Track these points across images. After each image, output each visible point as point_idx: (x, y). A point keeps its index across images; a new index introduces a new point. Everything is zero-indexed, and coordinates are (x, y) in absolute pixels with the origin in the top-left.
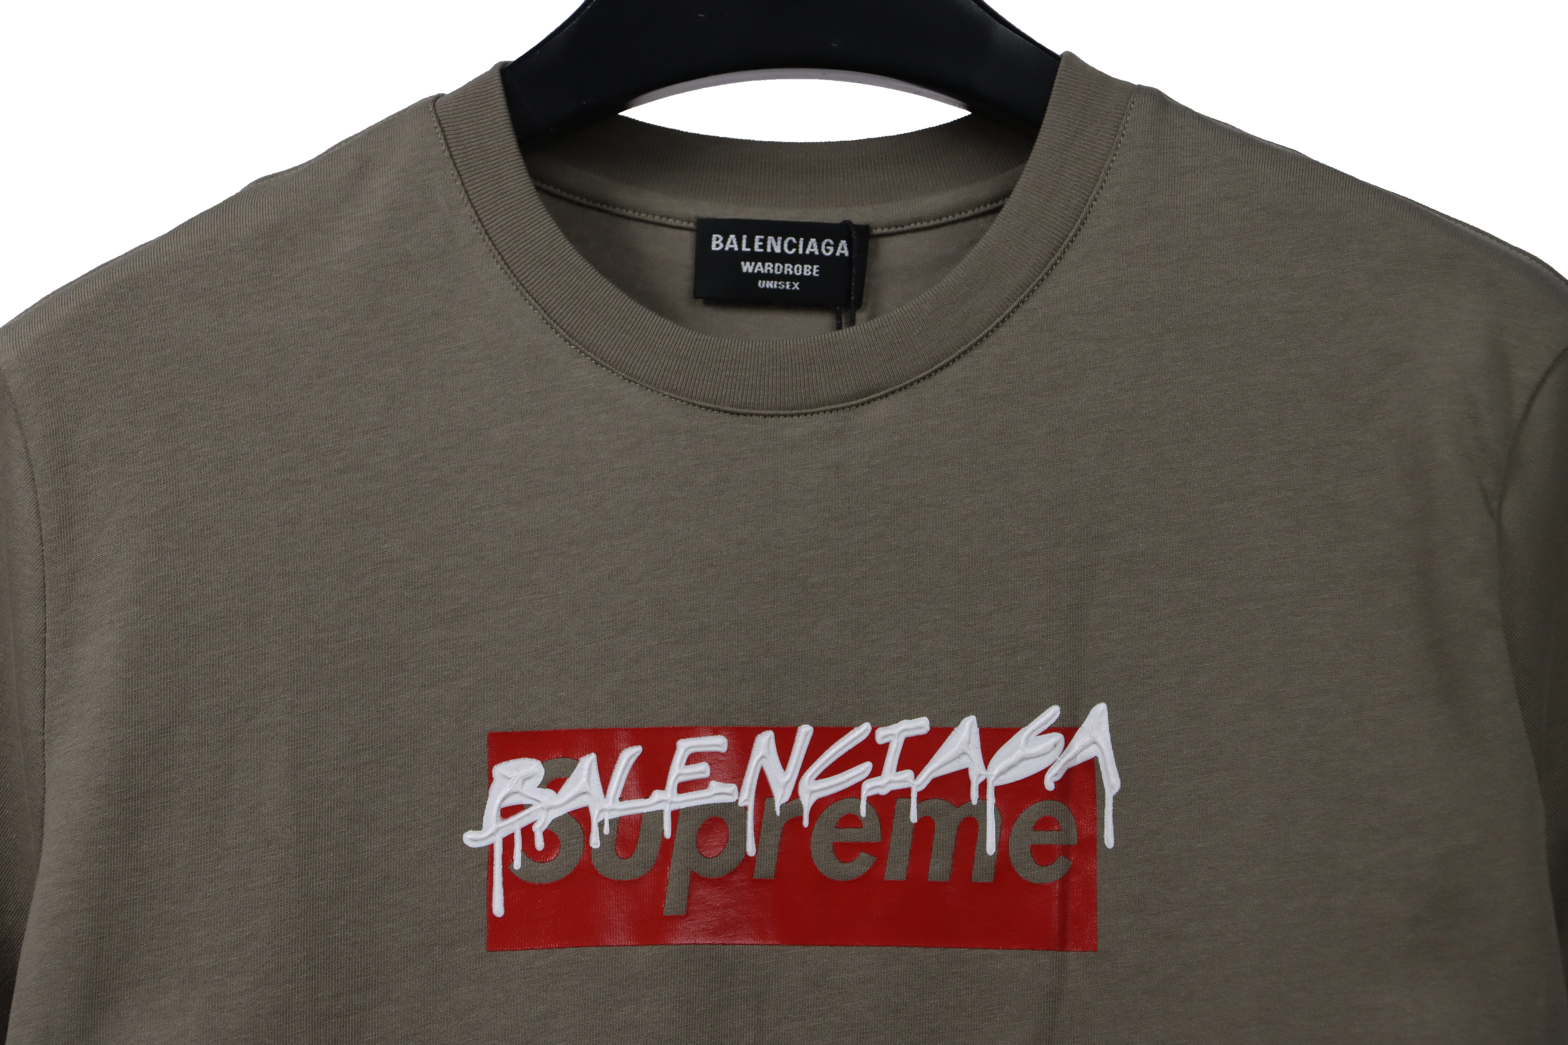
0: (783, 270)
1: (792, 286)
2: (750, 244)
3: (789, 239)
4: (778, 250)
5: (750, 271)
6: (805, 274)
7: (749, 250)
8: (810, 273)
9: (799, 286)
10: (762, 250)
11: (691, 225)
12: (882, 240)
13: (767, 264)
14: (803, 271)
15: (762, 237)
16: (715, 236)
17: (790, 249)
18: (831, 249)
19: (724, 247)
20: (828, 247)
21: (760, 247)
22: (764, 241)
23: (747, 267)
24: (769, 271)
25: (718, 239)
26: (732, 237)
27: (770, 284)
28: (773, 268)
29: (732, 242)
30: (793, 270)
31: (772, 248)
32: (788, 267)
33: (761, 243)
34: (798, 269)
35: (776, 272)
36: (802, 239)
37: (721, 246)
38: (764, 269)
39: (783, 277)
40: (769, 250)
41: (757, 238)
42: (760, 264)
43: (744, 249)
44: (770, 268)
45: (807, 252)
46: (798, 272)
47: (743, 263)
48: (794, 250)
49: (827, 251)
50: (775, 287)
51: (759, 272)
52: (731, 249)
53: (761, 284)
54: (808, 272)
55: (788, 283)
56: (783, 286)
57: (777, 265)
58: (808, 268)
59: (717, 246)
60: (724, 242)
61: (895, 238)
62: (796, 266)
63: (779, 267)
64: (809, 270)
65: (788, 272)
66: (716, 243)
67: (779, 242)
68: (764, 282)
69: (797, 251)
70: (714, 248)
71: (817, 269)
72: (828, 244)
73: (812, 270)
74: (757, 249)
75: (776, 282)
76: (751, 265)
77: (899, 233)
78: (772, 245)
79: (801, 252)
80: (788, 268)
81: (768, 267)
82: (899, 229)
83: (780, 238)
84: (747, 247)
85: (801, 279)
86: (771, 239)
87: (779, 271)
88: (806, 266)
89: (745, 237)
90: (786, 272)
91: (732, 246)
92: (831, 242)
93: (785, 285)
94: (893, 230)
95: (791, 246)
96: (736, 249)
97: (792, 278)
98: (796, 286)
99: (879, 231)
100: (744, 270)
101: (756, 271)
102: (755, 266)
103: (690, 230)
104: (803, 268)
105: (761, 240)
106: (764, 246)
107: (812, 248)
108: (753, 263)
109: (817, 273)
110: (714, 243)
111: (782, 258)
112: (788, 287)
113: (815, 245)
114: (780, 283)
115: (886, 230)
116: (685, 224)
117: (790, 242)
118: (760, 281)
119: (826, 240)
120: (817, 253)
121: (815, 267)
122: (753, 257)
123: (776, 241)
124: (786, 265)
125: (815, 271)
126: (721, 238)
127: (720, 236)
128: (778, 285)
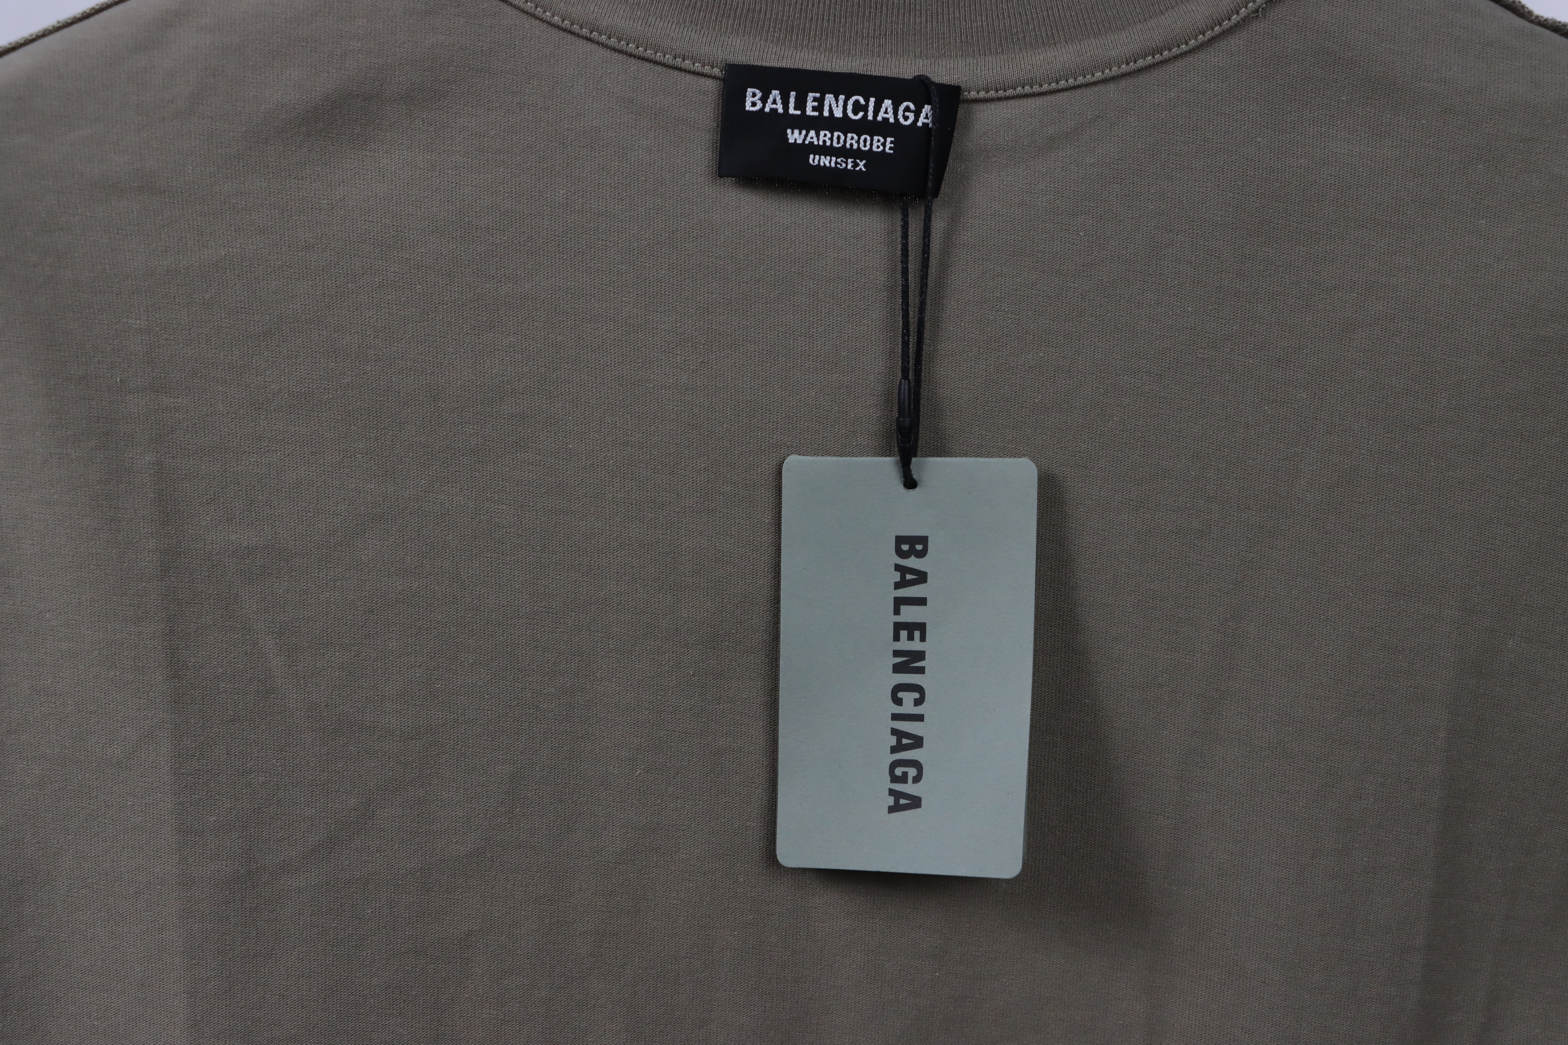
0: (845, 141)
1: (856, 165)
2: (801, 104)
3: (854, 98)
4: (838, 113)
5: (800, 141)
6: (875, 149)
7: (798, 112)
8: (881, 148)
9: (864, 165)
10: (816, 114)
11: (716, 71)
12: (976, 107)
13: (822, 133)
14: (871, 145)
15: (818, 95)
16: (750, 91)
17: (855, 113)
18: (911, 116)
19: (764, 106)
20: (907, 114)
21: (814, 109)
22: (821, 101)
23: (795, 136)
24: (824, 142)
25: (754, 95)
26: (775, 93)
27: (825, 161)
28: (831, 139)
29: (775, 102)
30: (858, 142)
31: (831, 111)
32: (852, 138)
33: (816, 104)
34: (865, 141)
35: (835, 144)
36: (872, 100)
37: (759, 105)
38: (818, 140)
39: (844, 152)
40: (826, 113)
41: (811, 95)
42: (812, 133)
43: (792, 111)
44: (826, 139)
45: (879, 118)
46: (865, 146)
47: (789, 131)
48: (861, 114)
49: (906, 118)
50: (833, 165)
51: (811, 143)
52: (774, 111)
53: (814, 160)
54: (878, 147)
55: (850, 160)
56: (844, 165)
57: (836, 134)
58: (879, 141)
59: (754, 104)
60: (764, 100)
61: (992, 106)
62: (863, 137)
63: (839, 138)
64: (879, 144)
65: (851, 145)
66: (752, 101)
67: (841, 103)
68: (817, 157)
69: (866, 116)
70: (748, 107)
71: (891, 142)
72: (907, 109)
73: (884, 144)
74: (809, 112)
75: (834, 159)
76: (800, 133)
77: (999, 99)
78: (830, 106)
79: (870, 117)
80: (852, 140)
81: (825, 137)
82: (1001, 93)
83: (842, 97)
84: (795, 109)
85: (869, 155)
86: (829, 98)
87: (838, 142)
88: (876, 138)
89: (793, 94)
90: (848, 146)
91: (774, 106)
92: (912, 107)
93: (846, 163)
94: (992, 94)
95: (857, 107)
96: (781, 111)
97: (856, 154)
98: (861, 165)
99: (973, 94)
100: (791, 141)
101: (807, 142)
102: (806, 136)
103: (714, 77)
104: (872, 140)
105: (815, 99)
106: (819, 108)
107: (886, 112)
108: (804, 132)
109: (890, 148)
110: (749, 100)
111: (844, 125)
112: (849, 167)
113: (890, 110)
114: (839, 160)
115: (982, 94)
116: (707, 69)
117: (857, 102)
118: (812, 156)
119: (905, 104)
120: (892, 120)
121: (889, 140)
122: (804, 123)
123: (837, 101)
124: (849, 135)
125: (888, 145)
126: (759, 94)
127: (757, 91)
128: (836, 163)
